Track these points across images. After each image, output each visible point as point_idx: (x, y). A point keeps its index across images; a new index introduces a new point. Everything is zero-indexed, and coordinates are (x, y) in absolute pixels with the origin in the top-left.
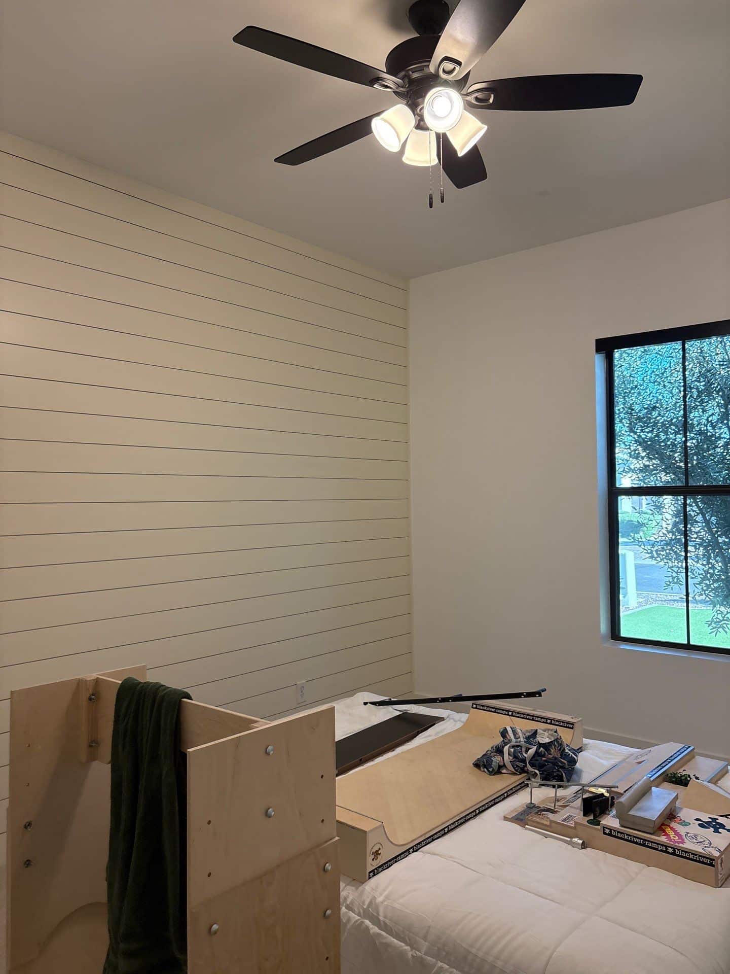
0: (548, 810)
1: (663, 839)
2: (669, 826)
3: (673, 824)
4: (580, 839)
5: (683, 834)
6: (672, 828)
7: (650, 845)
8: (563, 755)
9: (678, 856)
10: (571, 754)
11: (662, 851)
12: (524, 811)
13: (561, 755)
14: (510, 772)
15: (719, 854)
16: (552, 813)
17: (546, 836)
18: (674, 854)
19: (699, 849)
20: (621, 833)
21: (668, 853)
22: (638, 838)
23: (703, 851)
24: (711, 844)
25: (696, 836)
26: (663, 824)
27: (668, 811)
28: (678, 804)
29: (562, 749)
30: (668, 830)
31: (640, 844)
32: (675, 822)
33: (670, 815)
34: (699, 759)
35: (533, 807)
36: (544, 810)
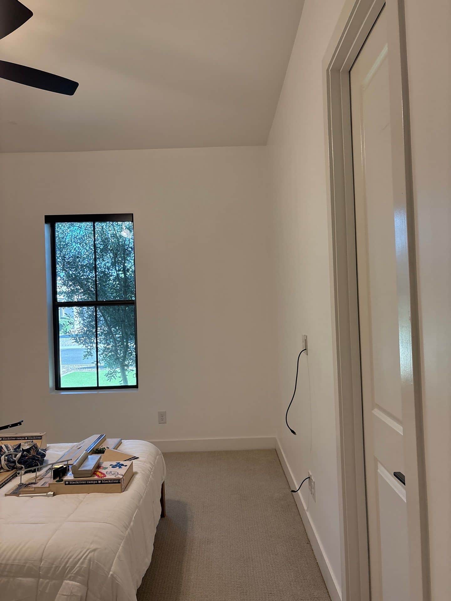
0: (32, 483)
1: (96, 477)
2: (98, 471)
3: (100, 470)
4: (52, 492)
5: (105, 473)
6: (100, 472)
7: (89, 482)
8: (38, 453)
9: (104, 483)
10: (42, 452)
11: (95, 484)
12: (17, 488)
13: (37, 454)
14: (5, 471)
15: (122, 476)
16: (35, 484)
17: (32, 497)
18: (101, 483)
19: (113, 477)
20: (75, 481)
21: (99, 483)
22: (83, 481)
23: (115, 477)
24: (118, 473)
25: (111, 472)
26: (95, 471)
27: (97, 465)
28: (101, 461)
29: (37, 450)
30: (98, 473)
31: (84, 484)
32: (101, 469)
33: (98, 466)
34: (108, 440)
35: (22, 485)
36: (29, 484)
